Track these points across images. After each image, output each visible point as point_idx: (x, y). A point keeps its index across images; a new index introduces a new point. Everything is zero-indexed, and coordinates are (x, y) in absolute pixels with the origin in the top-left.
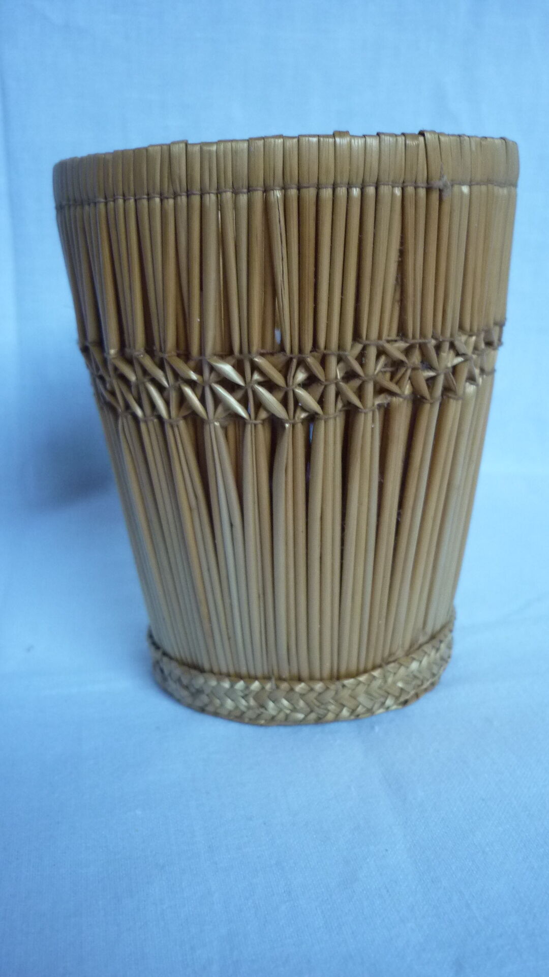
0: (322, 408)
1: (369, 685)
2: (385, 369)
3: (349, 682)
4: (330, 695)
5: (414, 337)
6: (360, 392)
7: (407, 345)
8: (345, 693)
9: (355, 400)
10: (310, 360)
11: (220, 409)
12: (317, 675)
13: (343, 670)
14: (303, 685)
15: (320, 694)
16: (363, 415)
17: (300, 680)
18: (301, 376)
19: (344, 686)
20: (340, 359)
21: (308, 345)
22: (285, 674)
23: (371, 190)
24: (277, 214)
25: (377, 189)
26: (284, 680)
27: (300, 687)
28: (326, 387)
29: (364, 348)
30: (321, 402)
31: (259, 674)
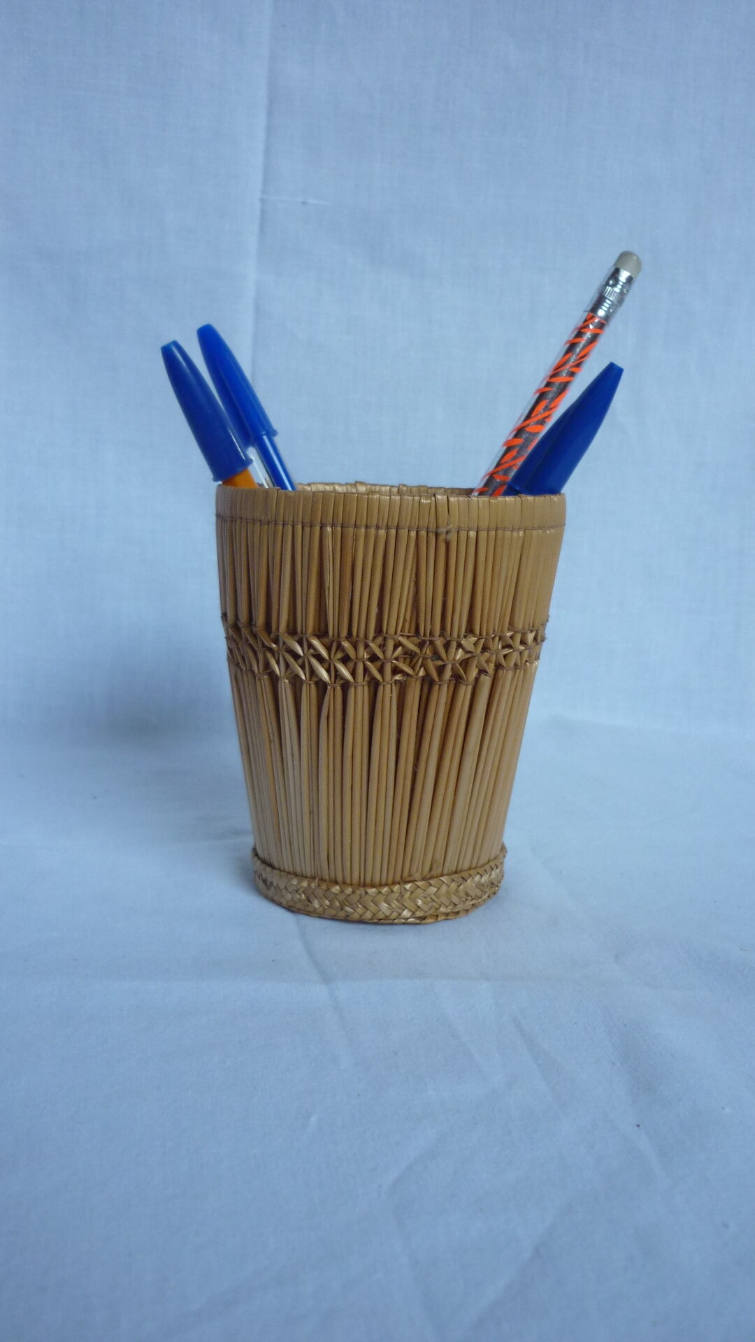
0: (354, 678)
1: (387, 896)
2: (405, 656)
3: (372, 891)
4: (355, 898)
5: (425, 635)
6: (381, 670)
7: (419, 640)
8: (367, 900)
9: (378, 676)
10: (346, 644)
11: (288, 672)
12: (348, 881)
13: (368, 880)
14: (338, 887)
15: (349, 895)
16: (382, 686)
17: (336, 883)
18: (340, 655)
19: (366, 893)
20: (367, 646)
21: (344, 633)
22: (326, 877)
23: (393, 532)
24: (329, 542)
25: (397, 531)
26: (325, 881)
27: (336, 889)
28: (356, 664)
29: (385, 639)
30: (353, 674)
31: (309, 874)
